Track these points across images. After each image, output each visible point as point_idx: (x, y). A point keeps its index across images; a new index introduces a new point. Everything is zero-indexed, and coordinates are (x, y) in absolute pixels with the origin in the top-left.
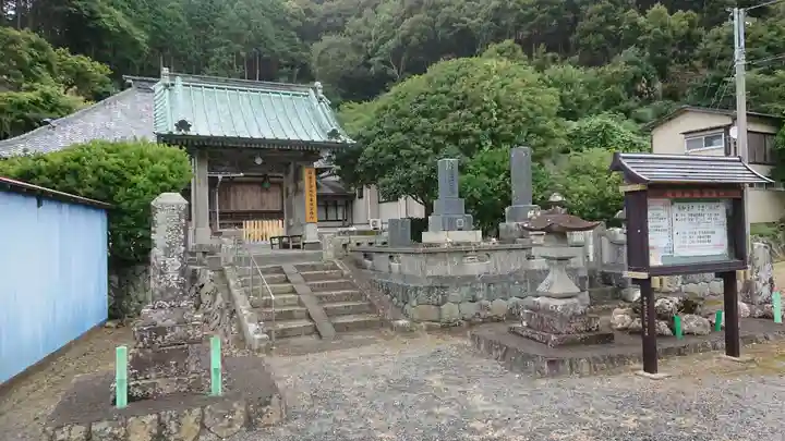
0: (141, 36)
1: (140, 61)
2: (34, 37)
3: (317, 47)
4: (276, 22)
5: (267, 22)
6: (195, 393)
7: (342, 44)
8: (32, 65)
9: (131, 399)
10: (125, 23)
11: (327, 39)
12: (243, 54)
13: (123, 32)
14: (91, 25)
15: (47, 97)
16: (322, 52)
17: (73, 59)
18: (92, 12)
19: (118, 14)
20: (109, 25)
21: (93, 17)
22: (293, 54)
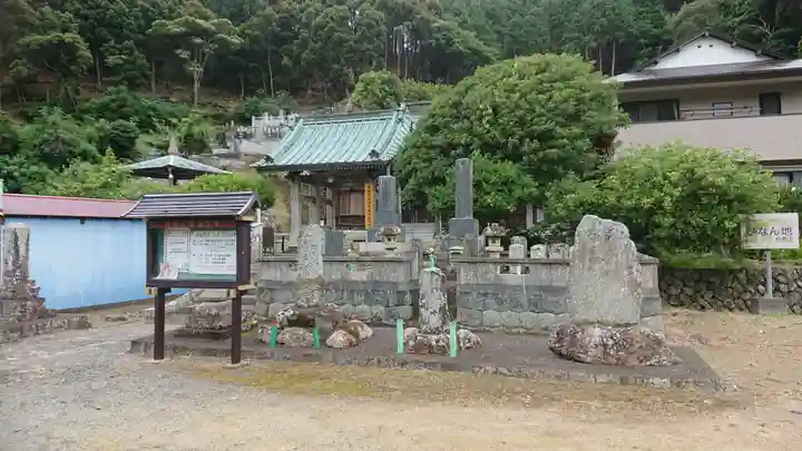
2: (388, 75)
8: (384, 98)
14: (447, 51)
18: (448, 39)
19: (471, 35)
20: (461, 48)
21: (449, 42)
22: (655, 30)
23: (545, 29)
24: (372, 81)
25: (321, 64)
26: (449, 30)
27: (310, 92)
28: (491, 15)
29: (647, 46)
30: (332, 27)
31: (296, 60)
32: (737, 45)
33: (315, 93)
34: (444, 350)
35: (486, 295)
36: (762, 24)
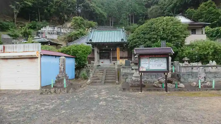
0: (105, 14)
1: (105, 20)
2: (81, 18)
3: (149, 10)
4: (139, 4)
5: (137, 5)
6: (62, 87)
7: (157, 8)
8: (81, 24)
9: (54, 87)
10: (101, 12)
11: (152, 7)
12: (130, 15)
13: (101, 14)
14: (94, 13)
15: (81, 32)
16: (150, 11)
17: (89, 22)
18: (94, 10)
19: (100, 9)
20: (98, 12)
21: (94, 11)
22: (143, 12)
23: (117, 9)
24: (77, 20)
25: (57, 13)
26: (94, 7)
27: (51, 21)
28: (102, 4)
29: (141, 16)
30: (61, 3)
31: (49, 11)
32: (187, 18)
33: (53, 21)
34: (211, 87)
35: (189, 75)
36: (171, 13)
